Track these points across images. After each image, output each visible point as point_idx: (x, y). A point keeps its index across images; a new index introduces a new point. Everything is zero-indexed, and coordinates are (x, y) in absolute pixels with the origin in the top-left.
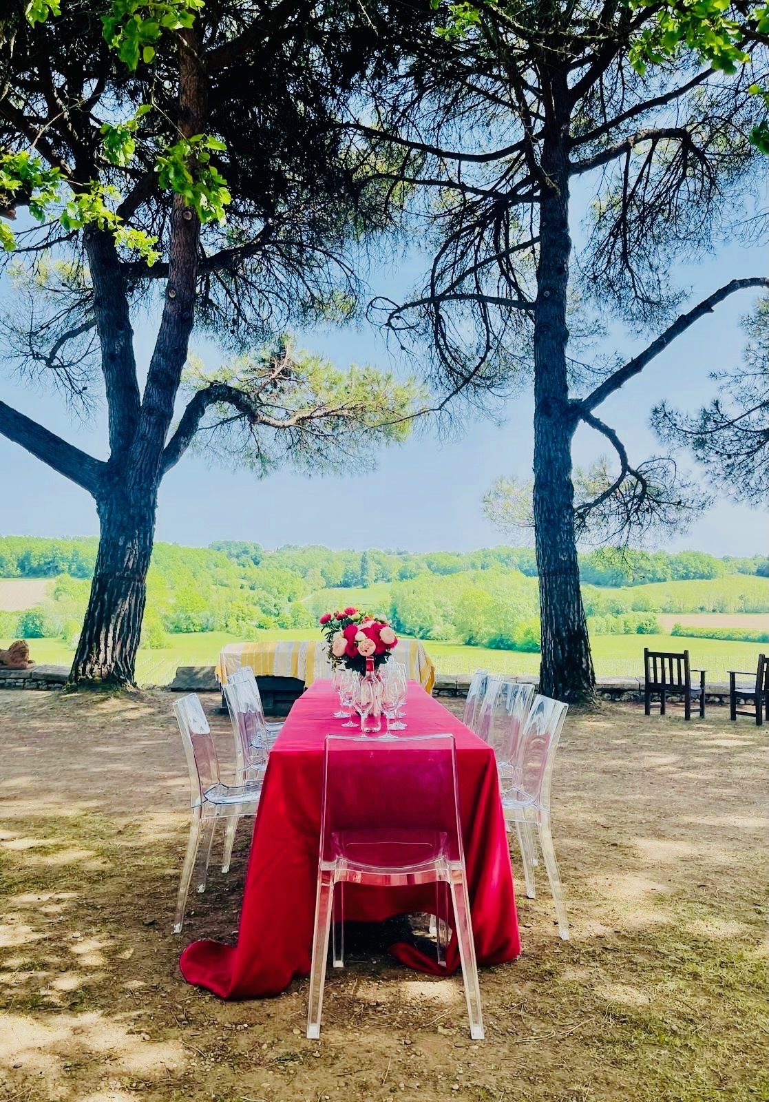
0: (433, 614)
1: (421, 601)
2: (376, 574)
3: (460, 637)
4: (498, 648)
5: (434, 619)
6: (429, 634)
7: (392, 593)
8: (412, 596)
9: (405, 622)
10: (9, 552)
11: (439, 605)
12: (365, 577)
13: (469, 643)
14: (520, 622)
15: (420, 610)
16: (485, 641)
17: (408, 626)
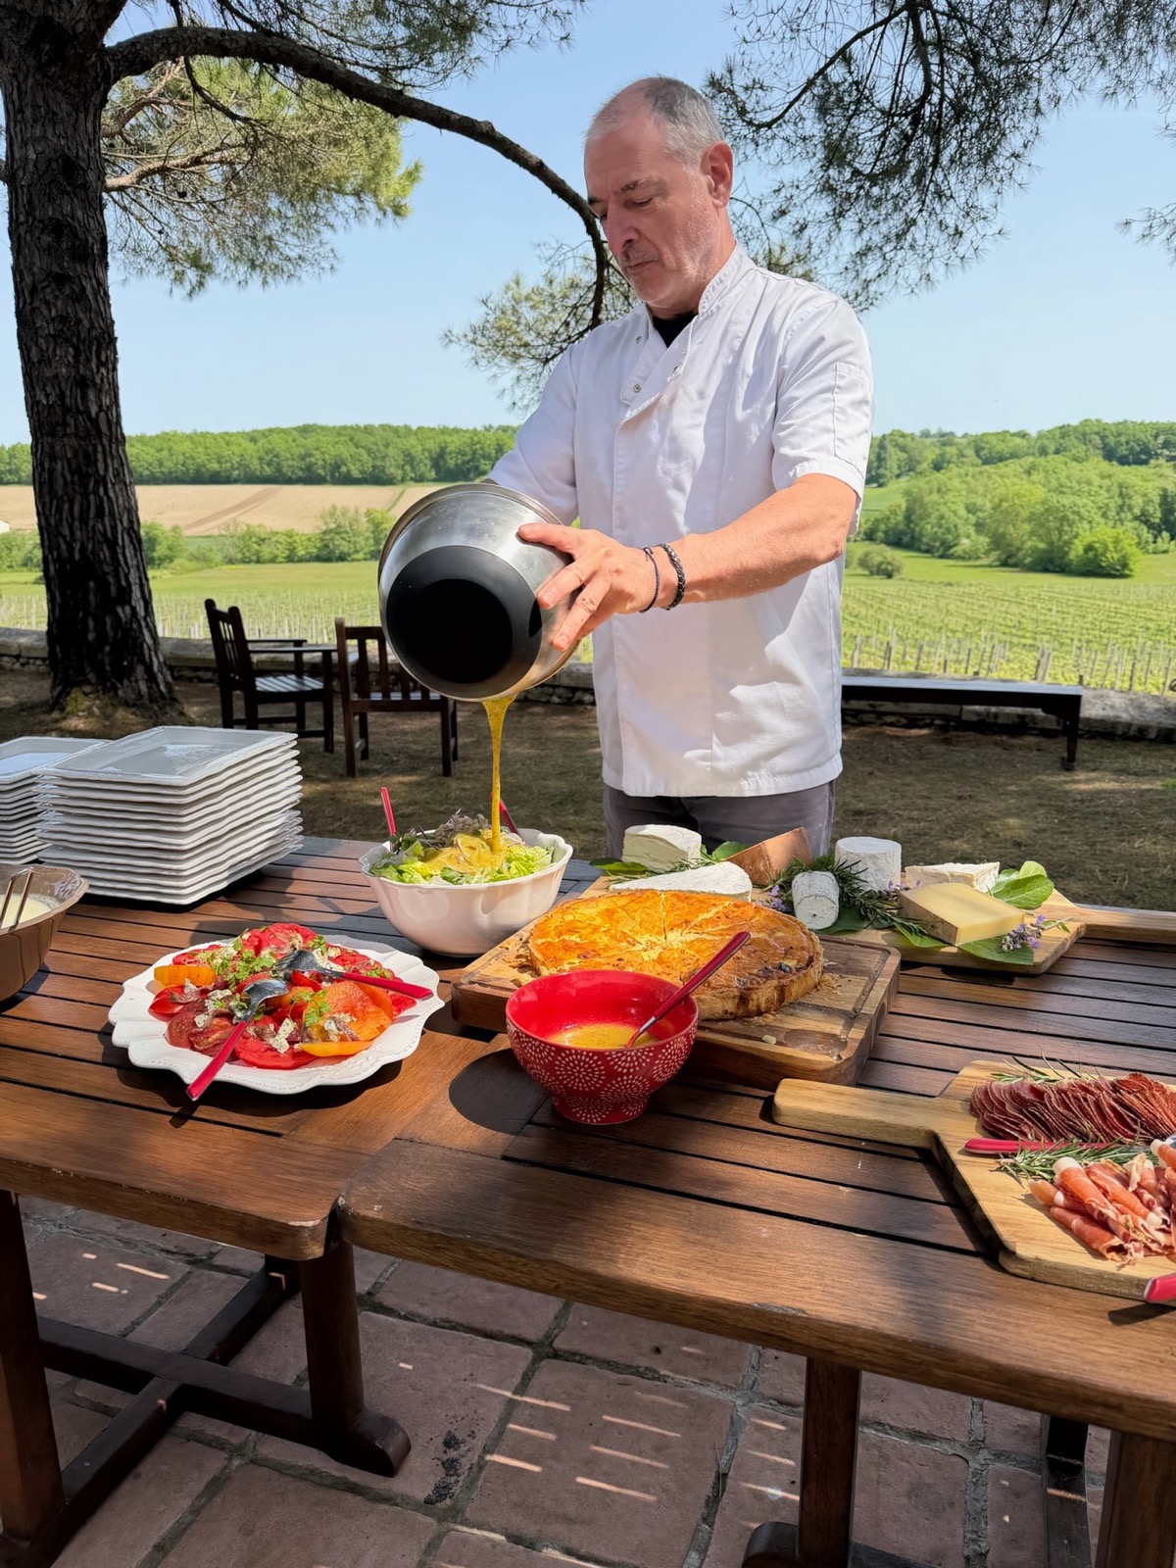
0: (960, 522)
1: (945, 503)
2: (899, 467)
3: (994, 555)
4: (1046, 570)
5: (962, 530)
6: (952, 551)
7: (907, 493)
8: (935, 497)
9: (921, 535)
10: (420, 448)
11: (971, 509)
12: (882, 471)
13: (1005, 563)
14: (1081, 532)
15: (942, 517)
16: (1028, 560)
17: (924, 540)
